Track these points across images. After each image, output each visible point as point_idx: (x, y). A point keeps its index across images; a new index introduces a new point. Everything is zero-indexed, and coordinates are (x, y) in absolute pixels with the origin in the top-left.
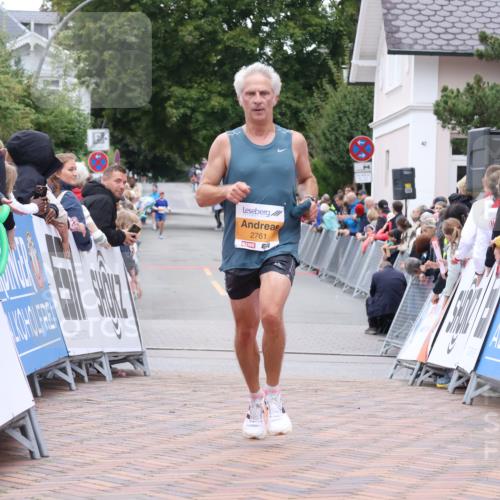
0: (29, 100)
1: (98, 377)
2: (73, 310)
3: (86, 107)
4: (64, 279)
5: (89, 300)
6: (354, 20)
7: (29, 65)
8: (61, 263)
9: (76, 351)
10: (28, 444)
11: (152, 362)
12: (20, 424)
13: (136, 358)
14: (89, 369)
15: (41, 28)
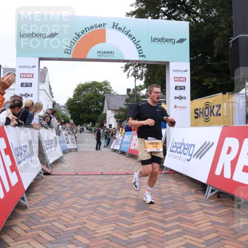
0: (63, 116)
1: (71, 151)
2: (68, 143)
3: (70, 117)
4: (67, 139)
5: (70, 142)
6: (104, 106)
7: (63, 112)
8: (66, 137)
9: (68, 148)
10: (62, 160)
11: (78, 149)
12: (61, 158)
13: (76, 149)
14: (70, 150)
15: (64, 107)
